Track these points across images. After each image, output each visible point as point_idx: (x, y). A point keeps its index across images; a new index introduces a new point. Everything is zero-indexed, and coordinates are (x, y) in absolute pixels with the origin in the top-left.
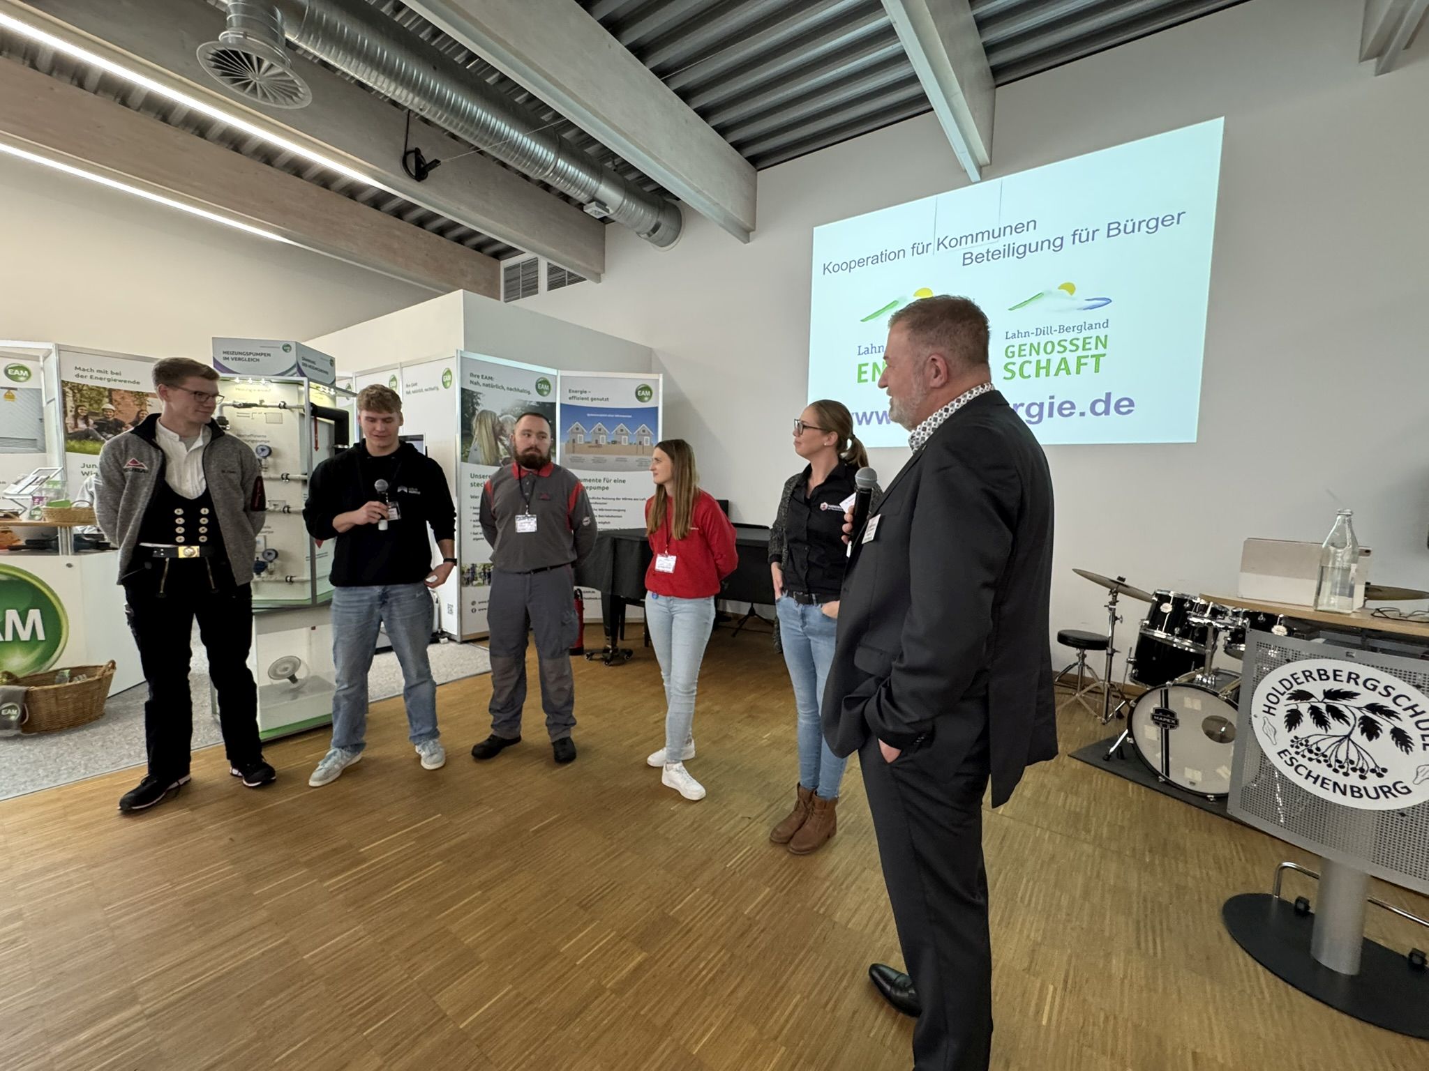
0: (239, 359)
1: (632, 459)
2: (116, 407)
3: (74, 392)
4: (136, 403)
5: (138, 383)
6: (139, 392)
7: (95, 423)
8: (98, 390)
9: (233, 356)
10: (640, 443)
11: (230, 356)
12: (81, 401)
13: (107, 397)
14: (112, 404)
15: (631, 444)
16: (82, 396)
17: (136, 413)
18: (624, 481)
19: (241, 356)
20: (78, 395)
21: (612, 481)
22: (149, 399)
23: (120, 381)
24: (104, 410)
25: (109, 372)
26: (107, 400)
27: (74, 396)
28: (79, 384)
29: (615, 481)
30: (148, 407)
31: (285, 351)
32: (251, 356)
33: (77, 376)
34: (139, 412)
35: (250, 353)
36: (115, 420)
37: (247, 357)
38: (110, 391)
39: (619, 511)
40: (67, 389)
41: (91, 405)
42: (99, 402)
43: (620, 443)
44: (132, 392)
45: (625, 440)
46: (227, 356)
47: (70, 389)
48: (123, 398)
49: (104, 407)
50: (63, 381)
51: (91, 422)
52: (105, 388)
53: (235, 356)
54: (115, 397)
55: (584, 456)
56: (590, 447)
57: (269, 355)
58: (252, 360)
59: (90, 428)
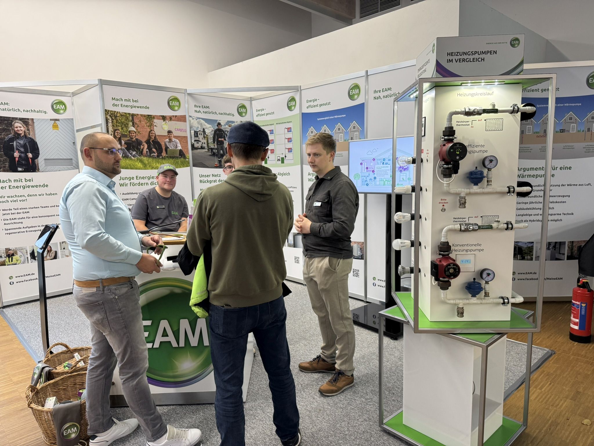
0: (464, 60)
1: (579, 146)
2: (137, 129)
3: (112, 118)
4: (148, 124)
5: (148, 108)
6: (149, 115)
7: (125, 143)
8: (125, 115)
9: (457, 58)
10: (589, 130)
11: (454, 58)
12: (116, 125)
13: (131, 121)
14: (134, 127)
15: (579, 131)
16: (117, 120)
17: (148, 132)
18: (570, 168)
19: (465, 57)
20: (115, 121)
21: (558, 169)
22: (155, 121)
23: (138, 107)
24: (130, 132)
25: (131, 101)
26: (131, 123)
27: (112, 122)
28: (115, 112)
29: (561, 168)
30: (155, 127)
31: (513, 45)
32: (477, 56)
33: (114, 105)
34: (150, 132)
35: (476, 52)
36: (137, 139)
37: (471, 57)
38: (133, 115)
39: (563, 196)
40: (109, 117)
41: (122, 129)
42: (126, 126)
43: (568, 131)
44: (145, 116)
45: (573, 128)
46: (450, 58)
47: (110, 116)
48: (140, 121)
49: (129, 130)
50: (106, 110)
51: (123, 142)
52: (129, 114)
53: (459, 57)
54: (136, 121)
55: (531, 146)
56: (538, 137)
57: (495, 52)
58: (477, 60)
59: (123, 148)
